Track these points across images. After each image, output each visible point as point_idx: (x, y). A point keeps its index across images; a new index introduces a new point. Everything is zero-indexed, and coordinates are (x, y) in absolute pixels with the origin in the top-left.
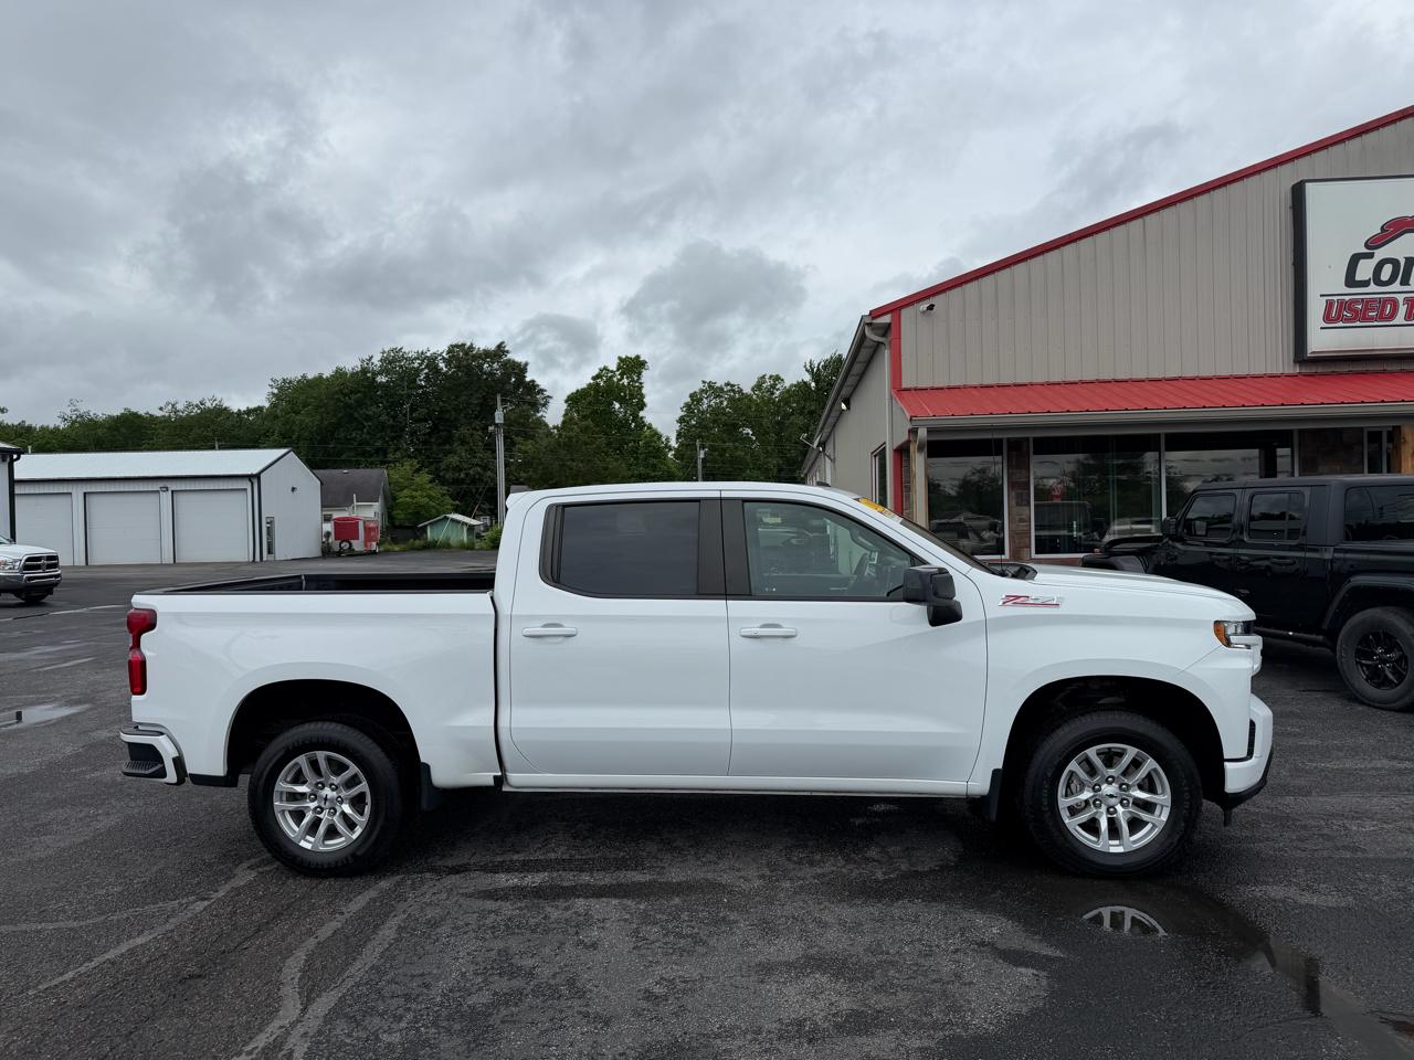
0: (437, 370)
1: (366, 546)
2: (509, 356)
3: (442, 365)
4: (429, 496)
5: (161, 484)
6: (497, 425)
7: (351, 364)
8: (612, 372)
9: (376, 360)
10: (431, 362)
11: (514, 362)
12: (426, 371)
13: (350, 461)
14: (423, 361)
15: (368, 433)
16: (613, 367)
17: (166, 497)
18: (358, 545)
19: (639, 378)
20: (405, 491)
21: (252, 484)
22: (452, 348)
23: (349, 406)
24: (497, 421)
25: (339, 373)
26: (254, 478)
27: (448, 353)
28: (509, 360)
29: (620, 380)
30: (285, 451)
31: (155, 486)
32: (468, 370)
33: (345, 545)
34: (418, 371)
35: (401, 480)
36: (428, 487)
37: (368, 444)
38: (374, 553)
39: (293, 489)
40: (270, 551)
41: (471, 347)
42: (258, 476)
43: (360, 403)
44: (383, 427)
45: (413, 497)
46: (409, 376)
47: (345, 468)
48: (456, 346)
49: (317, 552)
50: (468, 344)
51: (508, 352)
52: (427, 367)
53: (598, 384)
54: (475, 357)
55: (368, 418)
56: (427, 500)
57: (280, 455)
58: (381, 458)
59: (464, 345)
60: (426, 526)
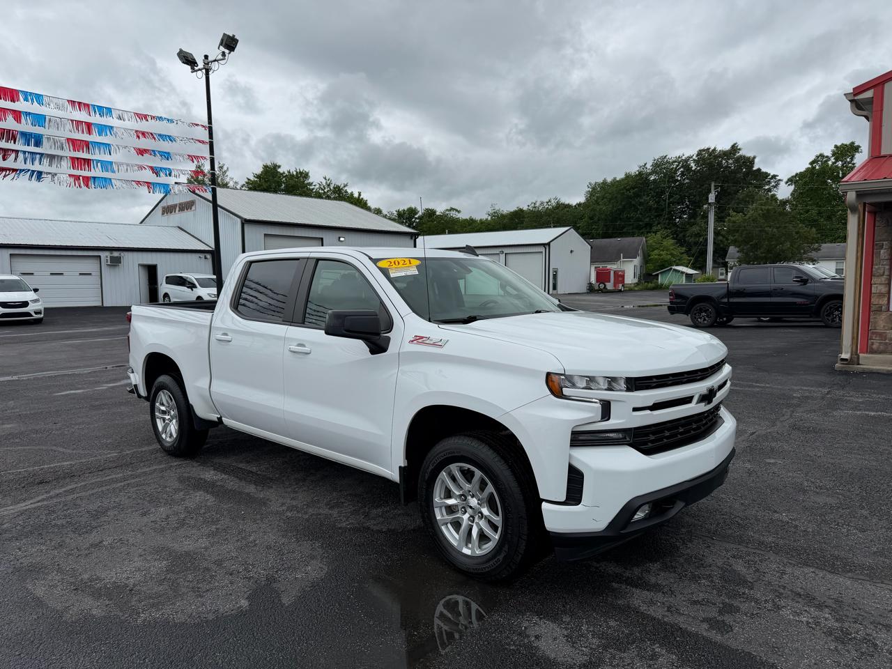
0: (687, 168)
1: (615, 286)
2: (741, 153)
3: (693, 165)
4: (671, 254)
5: (500, 250)
6: (710, 204)
7: (634, 170)
8: (827, 157)
9: (649, 166)
10: (685, 163)
11: (744, 157)
12: (682, 169)
13: (629, 233)
14: (679, 163)
15: (641, 214)
16: (828, 153)
17: (502, 257)
18: (610, 286)
19: (852, 159)
20: (655, 251)
21: (546, 249)
22: (700, 153)
23: (629, 197)
24: (710, 201)
25: (628, 176)
26: (547, 245)
27: (697, 155)
28: (741, 156)
29: (835, 163)
30: (568, 228)
31: (497, 251)
32: (711, 166)
33: (602, 286)
34: (676, 170)
35: (654, 244)
36: (672, 248)
37: (641, 221)
38: (620, 291)
39: (571, 251)
40: (555, 288)
41: (714, 150)
42: (549, 244)
43: (637, 195)
44: (650, 209)
45: (660, 255)
46: (670, 176)
47: (619, 237)
48: (704, 150)
49: (584, 289)
50: (712, 148)
51: (740, 149)
52: (682, 167)
53: (814, 168)
54: (716, 157)
55: (641, 204)
56: (669, 257)
57: (564, 231)
58: (648, 230)
59: (708, 149)
60: (657, 275)
